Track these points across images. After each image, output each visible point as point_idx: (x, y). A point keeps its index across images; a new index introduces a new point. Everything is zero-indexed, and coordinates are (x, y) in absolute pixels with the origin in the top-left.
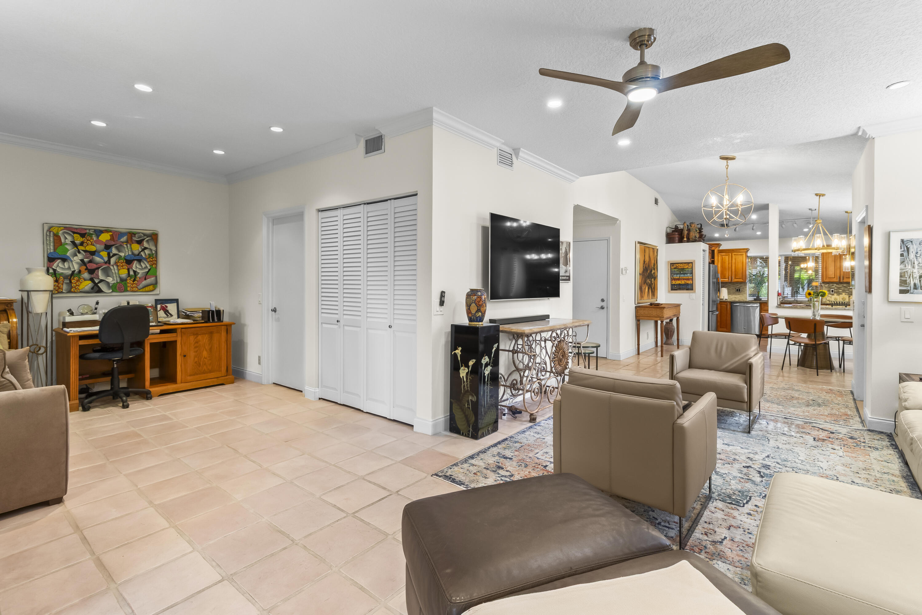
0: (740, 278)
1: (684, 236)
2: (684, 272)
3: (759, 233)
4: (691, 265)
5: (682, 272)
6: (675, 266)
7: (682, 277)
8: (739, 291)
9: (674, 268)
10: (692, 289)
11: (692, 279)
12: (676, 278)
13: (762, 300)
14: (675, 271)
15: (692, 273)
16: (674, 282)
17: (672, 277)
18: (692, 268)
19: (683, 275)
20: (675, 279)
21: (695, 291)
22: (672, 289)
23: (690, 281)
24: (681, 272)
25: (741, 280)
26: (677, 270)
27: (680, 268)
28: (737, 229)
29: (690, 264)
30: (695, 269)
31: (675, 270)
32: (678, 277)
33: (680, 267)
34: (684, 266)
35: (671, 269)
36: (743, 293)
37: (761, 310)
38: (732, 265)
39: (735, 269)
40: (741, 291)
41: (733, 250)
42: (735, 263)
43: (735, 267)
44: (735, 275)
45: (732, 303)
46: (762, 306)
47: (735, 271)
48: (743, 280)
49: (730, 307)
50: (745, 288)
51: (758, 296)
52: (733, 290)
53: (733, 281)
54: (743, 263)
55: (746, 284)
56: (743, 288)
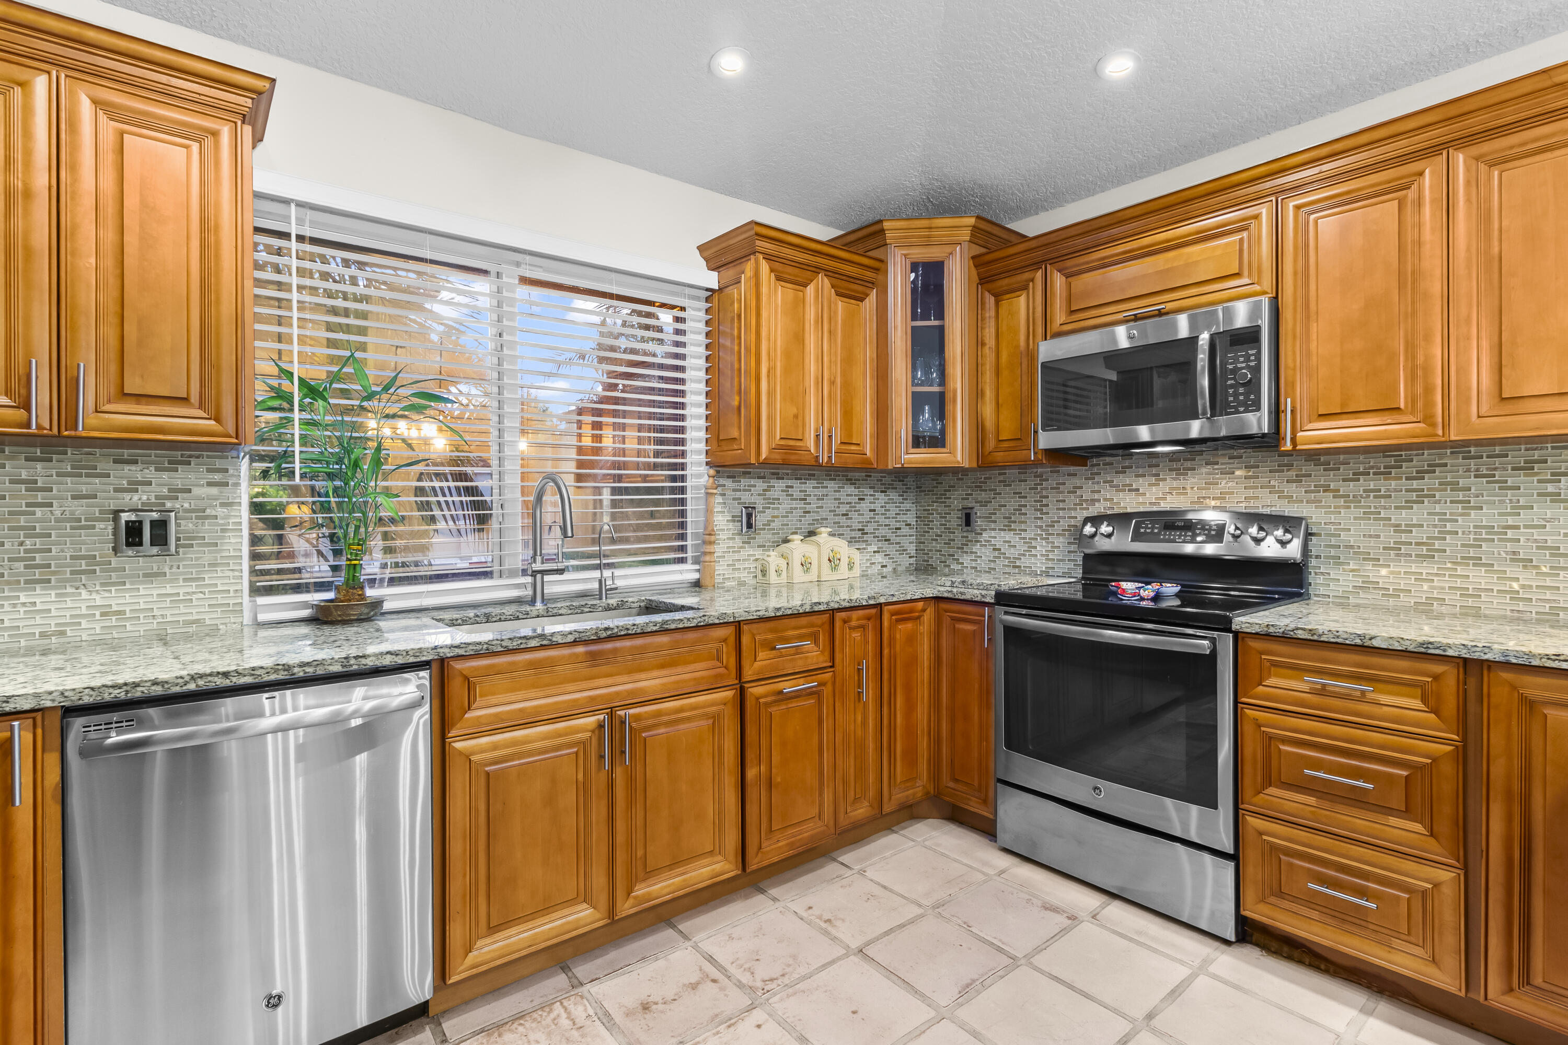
0: (182, 401)
8: (160, 538)
36: (207, 558)
37: (443, 737)
38: (75, 227)
39: (112, 281)
40: (178, 539)
41: (91, 35)
42: (110, 209)
43: (109, 262)
44: (113, 355)
45: (78, 724)
46: (456, 688)
47: (113, 307)
48: (218, 420)
49: (52, 777)
50: (220, 511)
51: (354, 586)
52: (101, 525)
53: (81, 431)
54: (208, 227)
55: (226, 471)
56: (201, 514)
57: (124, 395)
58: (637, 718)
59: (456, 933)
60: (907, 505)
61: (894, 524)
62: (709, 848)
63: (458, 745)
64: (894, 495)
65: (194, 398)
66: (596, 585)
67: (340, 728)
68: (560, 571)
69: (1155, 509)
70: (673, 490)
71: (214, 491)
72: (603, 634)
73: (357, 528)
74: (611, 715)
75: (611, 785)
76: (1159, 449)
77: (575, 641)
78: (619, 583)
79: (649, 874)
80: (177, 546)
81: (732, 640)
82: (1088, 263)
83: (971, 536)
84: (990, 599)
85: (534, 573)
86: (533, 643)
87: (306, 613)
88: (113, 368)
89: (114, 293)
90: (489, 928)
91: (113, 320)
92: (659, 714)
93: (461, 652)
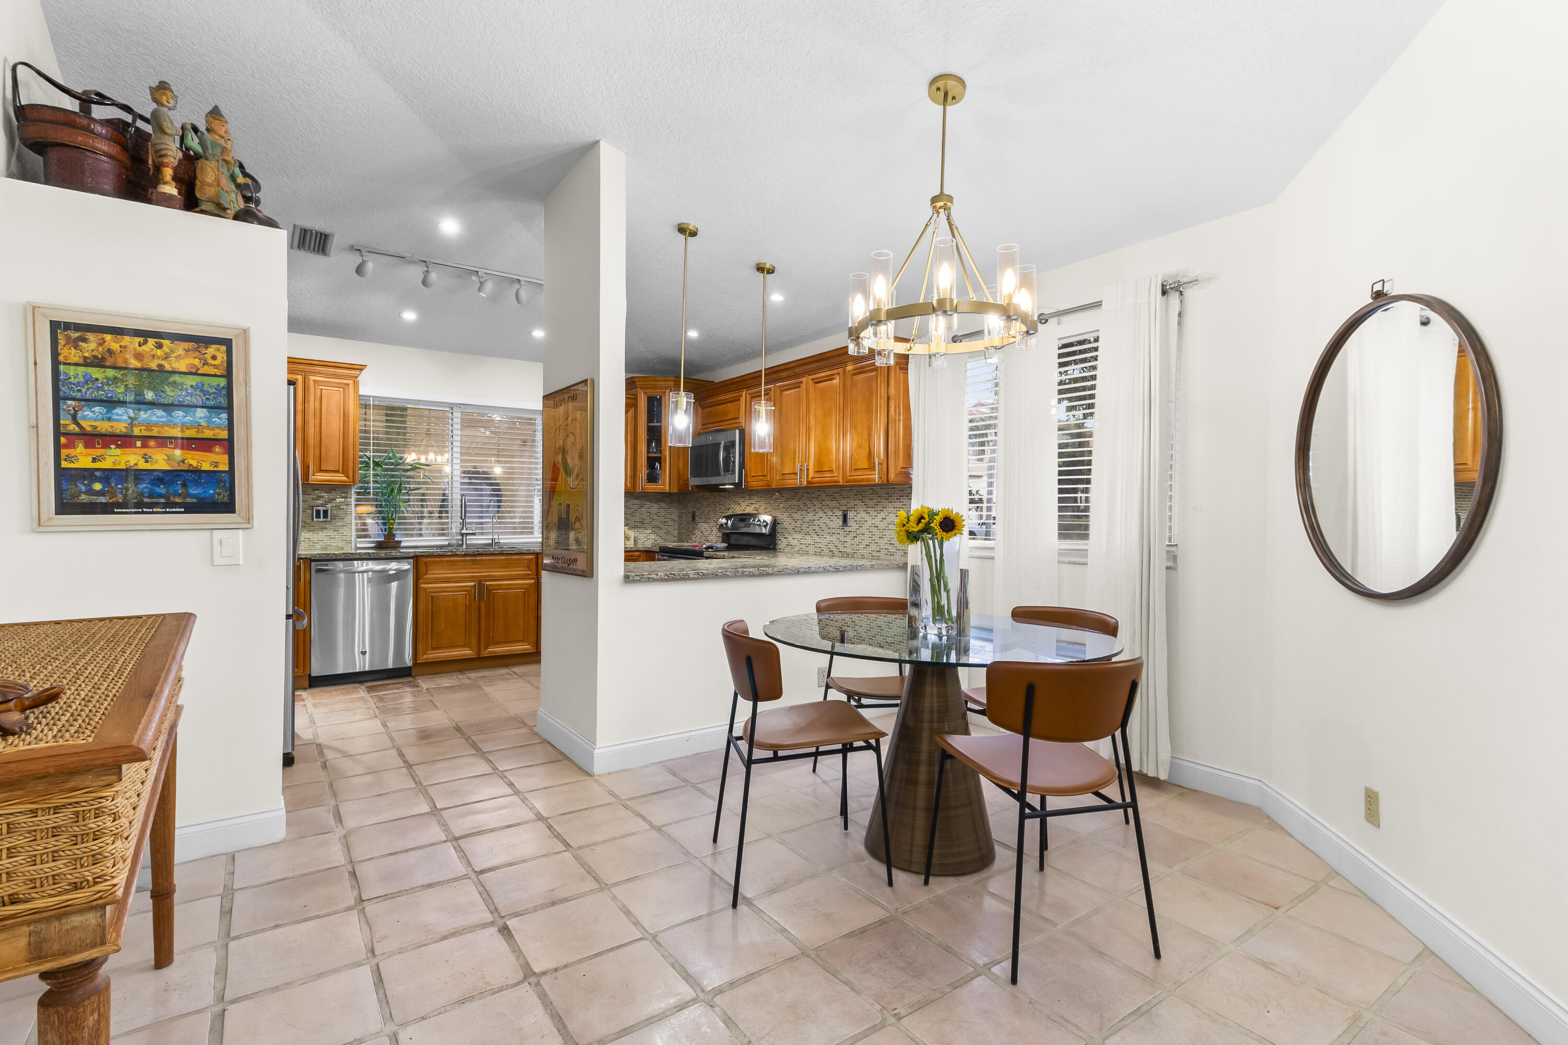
0: (337, 472)
1: (158, 168)
2: (171, 395)
3: (409, 316)
4: (222, 357)
5: (149, 395)
6: (91, 346)
7: (149, 426)
8: (325, 516)
9: (87, 363)
10: (228, 507)
11: (229, 446)
12: (104, 427)
13: (403, 544)
14: (88, 380)
15: (229, 409)
16: (82, 458)
17: (65, 420)
18: (228, 374)
19: (158, 415)
20: (92, 439)
21: (249, 520)
22: (65, 506)
23: (212, 457)
24: (139, 393)
25: (340, 477)
26: (111, 373)
27: (134, 363)
28: (370, 266)
29: (212, 350)
30: (247, 383)
31: (95, 373)
32: (121, 428)
33: (139, 356)
34: (167, 357)
35: (56, 363)
36: (339, 524)
37: (417, 582)
38: (308, 420)
39: (318, 435)
40: (331, 516)
41: (315, 362)
42: (318, 413)
43: (318, 430)
44: (318, 458)
45: (313, 564)
46: (422, 568)
47: (318, 443)
48: (347, 477)
49: (308, 578)
50: (345, 507)
51: (390, 535)
52: (308, 511)
53: (310, 482)
54: (345, 416)
55: (347, 493)
56: (338, 507)
57: (321, 471)
58: (491, 585)
59: (421, 647)
60: (672, 510)
61: (662, 519)
62: (521, 638)
63: (422, 586)
64: (663, 505)
65: (341, 470)
66: (491, 542)
67: (385, 574)
68: (474, 534)
69: (744, 512)
70: (527, 501)
71: (343, 500)
72: (476, 553)
73: (392, 514)
74: (480, 583)
75: (479, 608)
76: (727, 487)
77: (465, 554)
78: (501, 541)
79: (496, 643)
80: (331, 519)
81: (534, 560)
82: (716, 402)
83: (695, 526)
84: (658, 550)
85: (462, 535)
86: (449, 554)
87: (373, 545)
88: (318, 462)
89: (319, 439)
90: (432, 648)
91: (318, 447)
92: (500, 585)
93: (423, 554)
